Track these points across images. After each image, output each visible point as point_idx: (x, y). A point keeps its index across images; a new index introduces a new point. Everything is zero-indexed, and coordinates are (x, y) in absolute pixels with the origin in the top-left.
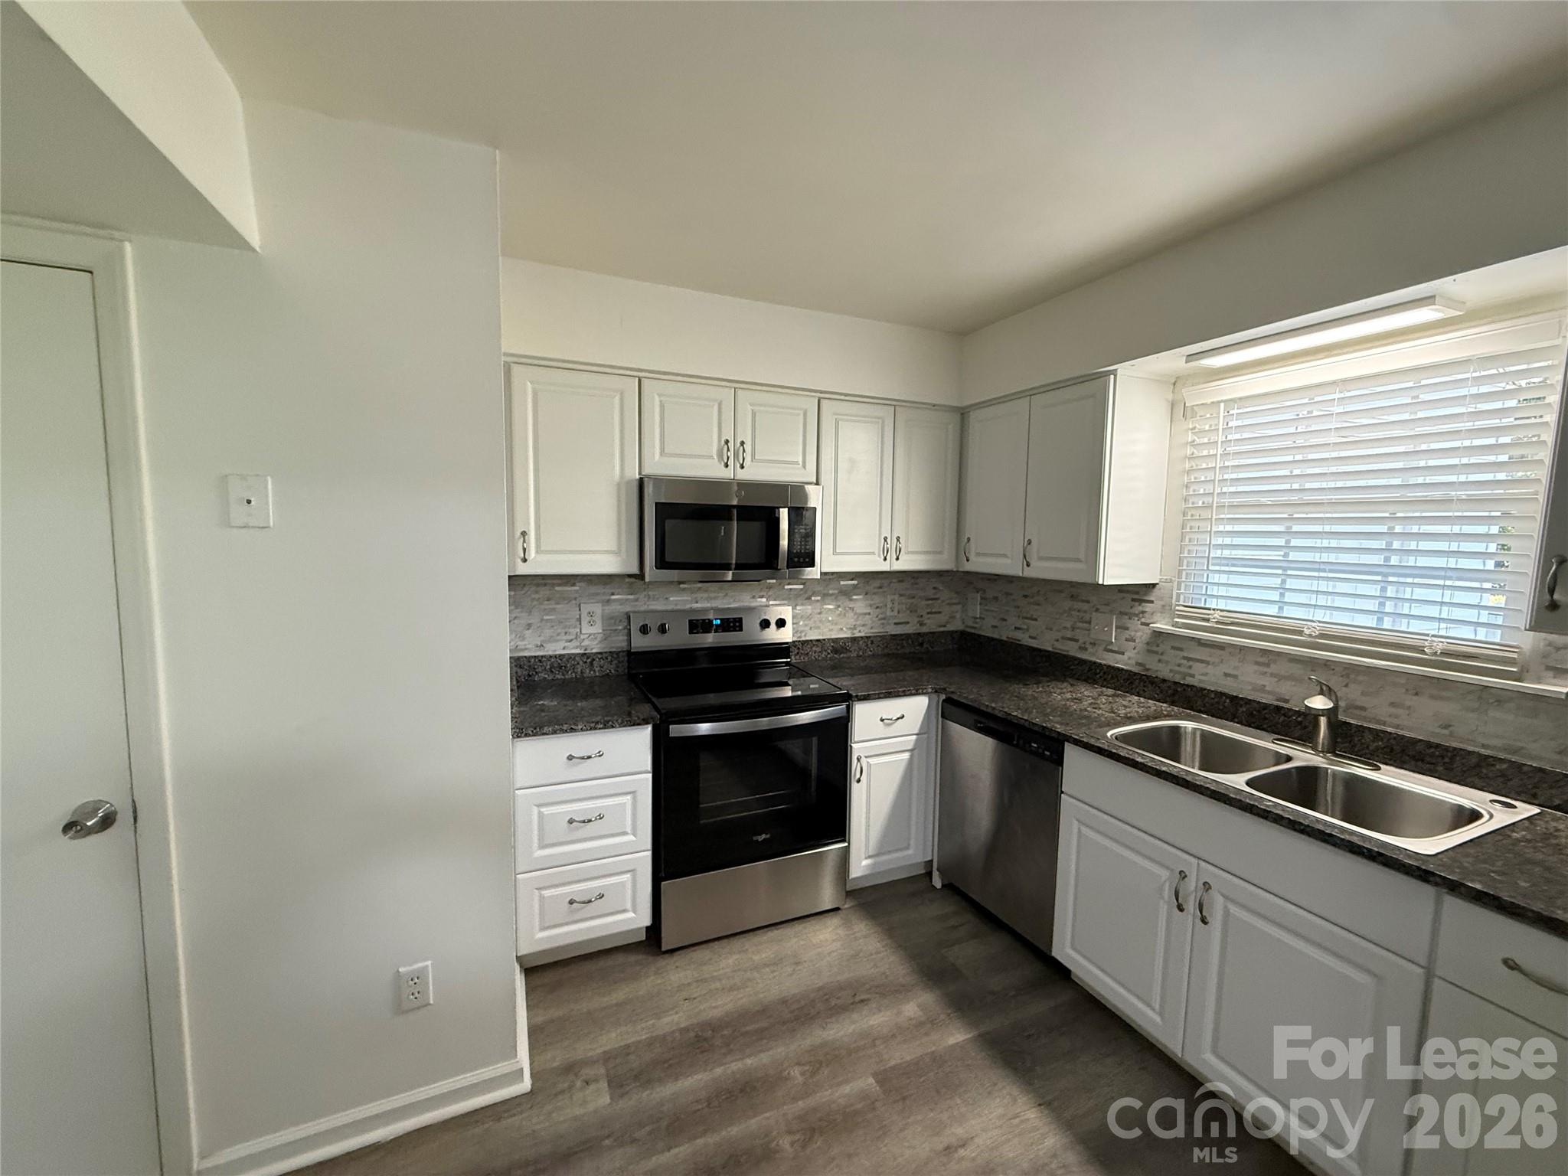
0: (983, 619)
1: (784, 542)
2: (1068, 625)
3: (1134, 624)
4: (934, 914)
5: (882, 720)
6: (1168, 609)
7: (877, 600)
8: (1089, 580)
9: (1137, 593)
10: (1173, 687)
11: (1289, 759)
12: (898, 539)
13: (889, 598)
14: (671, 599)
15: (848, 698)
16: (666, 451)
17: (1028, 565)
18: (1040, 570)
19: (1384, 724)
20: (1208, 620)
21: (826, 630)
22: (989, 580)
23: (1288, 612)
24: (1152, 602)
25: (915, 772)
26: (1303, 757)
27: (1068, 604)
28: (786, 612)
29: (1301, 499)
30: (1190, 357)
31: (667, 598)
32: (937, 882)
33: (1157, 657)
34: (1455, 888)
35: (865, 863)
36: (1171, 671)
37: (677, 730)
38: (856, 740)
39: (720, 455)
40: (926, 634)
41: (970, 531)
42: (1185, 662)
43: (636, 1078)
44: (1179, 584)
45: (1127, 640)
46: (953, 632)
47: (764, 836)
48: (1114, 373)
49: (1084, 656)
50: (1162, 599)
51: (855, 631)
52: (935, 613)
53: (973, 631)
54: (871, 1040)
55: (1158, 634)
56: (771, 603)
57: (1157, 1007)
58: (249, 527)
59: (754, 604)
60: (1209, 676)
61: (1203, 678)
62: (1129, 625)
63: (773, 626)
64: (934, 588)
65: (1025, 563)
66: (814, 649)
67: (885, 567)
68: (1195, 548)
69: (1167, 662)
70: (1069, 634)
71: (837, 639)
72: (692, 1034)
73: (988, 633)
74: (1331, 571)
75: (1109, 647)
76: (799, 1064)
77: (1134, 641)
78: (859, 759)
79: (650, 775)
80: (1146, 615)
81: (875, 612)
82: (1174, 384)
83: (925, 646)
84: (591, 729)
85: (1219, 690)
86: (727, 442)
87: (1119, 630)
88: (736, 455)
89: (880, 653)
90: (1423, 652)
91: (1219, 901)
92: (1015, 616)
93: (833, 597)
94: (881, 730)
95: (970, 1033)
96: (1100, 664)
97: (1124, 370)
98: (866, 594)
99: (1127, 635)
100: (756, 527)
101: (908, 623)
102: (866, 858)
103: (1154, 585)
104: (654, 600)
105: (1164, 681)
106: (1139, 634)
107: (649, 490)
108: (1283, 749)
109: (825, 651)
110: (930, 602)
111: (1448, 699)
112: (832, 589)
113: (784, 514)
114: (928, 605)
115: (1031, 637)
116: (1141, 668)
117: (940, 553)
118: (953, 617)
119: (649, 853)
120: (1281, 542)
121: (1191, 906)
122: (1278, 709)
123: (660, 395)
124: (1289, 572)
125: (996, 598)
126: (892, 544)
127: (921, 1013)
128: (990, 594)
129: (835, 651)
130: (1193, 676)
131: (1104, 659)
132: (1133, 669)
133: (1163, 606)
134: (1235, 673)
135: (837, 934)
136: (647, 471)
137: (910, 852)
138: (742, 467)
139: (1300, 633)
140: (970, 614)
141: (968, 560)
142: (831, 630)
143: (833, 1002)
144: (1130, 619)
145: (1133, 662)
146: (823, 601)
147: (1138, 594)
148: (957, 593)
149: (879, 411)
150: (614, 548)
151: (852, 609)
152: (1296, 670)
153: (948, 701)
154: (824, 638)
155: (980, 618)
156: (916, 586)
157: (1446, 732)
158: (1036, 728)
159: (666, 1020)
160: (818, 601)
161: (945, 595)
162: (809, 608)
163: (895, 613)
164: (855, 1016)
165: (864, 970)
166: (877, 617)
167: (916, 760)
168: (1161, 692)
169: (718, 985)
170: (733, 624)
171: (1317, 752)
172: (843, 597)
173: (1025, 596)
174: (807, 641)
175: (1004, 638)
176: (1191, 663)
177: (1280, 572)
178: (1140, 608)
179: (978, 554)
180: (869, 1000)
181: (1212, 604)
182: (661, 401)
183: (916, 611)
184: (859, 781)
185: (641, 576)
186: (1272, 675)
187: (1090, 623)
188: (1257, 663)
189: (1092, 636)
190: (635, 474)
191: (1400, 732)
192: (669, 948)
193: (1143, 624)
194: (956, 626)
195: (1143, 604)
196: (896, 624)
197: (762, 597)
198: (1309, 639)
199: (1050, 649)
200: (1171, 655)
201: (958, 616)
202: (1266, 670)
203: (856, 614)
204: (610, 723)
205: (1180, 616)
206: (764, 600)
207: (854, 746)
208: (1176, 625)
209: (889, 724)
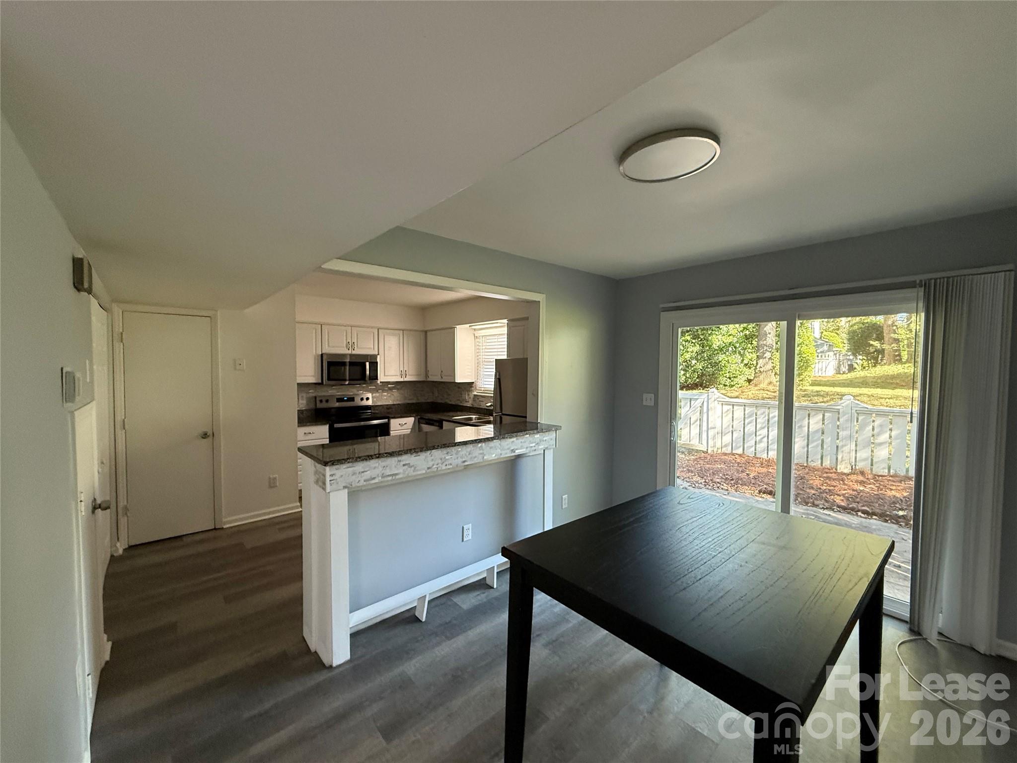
1: (368, 372)
2: (458, 396)
3: (470, 393)
5: (400, 424)
7: (402, 391)
8: (453, 381)
10: (477, 409)
12: (406, 371)
13: (406, 391)
14: (332, 391)
15: (389, 418)
16: (330, 346)
17: (442, 378)
18: (445, 379)
21: (383, 402)
22: (438, 384)
28: (370, 395)
30: (470, 326)
31: (329, 391)
33: (475, 402)
36: (477, 405)
37: (336, 426)
38: (392, 427)
39: (347, 347)
41: (428, 369)
46: (429, 402)
48: (456, 327)
49: (461, 404)
50: (475, 386)
51: (394, 402)
52: (422, 396)
53: (435, 401)
55: (475, 395)
56: (364, 392)
58: (240, 370)
59: (358, 393)
63: (365, 400)
64: (422, 387)
66: (380, 407)
67: (402, 380)
68: (480, 372)
70: (458, 398)
71: (388, 404)
73: (440, 401)
75: (466, 401)
77: (470, 398)
79: (328, 439)
80: (472, 390)
86: (349, 343)
88: (352, 346)
92: (446, 395)
93: (386, 390)
94: (400, 428)
96: (465, 406)
98: (397, 389)
99: (468, 397)
100: (358, 369)
101: (413, 399)
103: (473, 382)
104: (323, 392)
106: (471, 396)
107: (325, 357)
109: (384, 408)
110: (420, 391)
112: (385, 388)
113: (367, 364)
114: (420, 393)
115: (450, 401)
116: (472, 405)
117: (420, 375)
118: (430, 397)
123: (328, 330)
126: (403, 373)
129: (388, 409)
130: (481, 406)
136: (324, 352)
138: (354, 350)
140: (435, 396)
142: (386, 402)
144: (468, 392)
145: (470, 404)
146: (383, 392)
147: (470, 385)
148: (430, 389)
149: (397, 332)
150: (313, 374)
151: (393, 395)
153: (422, 418)
154: (383, 404)
156: (415, 387)
160: (381, 391)
161: (426, 389)
162: (378, 395)
163: (408, 396)
166: (402, 397)
168: (475, 411)
170: (352, 399)
172: (390, 390)
173: (448, 388)
174: (377, 405)
175: (444, 402)
176: (480, 402)
179: (431, 375)
182: (328, 332)
183: (415, 395)
185: (322, 383)
187: (462, 394)
189: (462, 398)
190: (320, 352)
193: (472, 393)
194: (431, 400)
195: (471, 388)
196: (409, 399)
199: (455, 404)
200: (477, 401)
205: (477, 390)
206: (362, 392)
207: (391, 432)
208: (477, 392)
209: (402, 426)
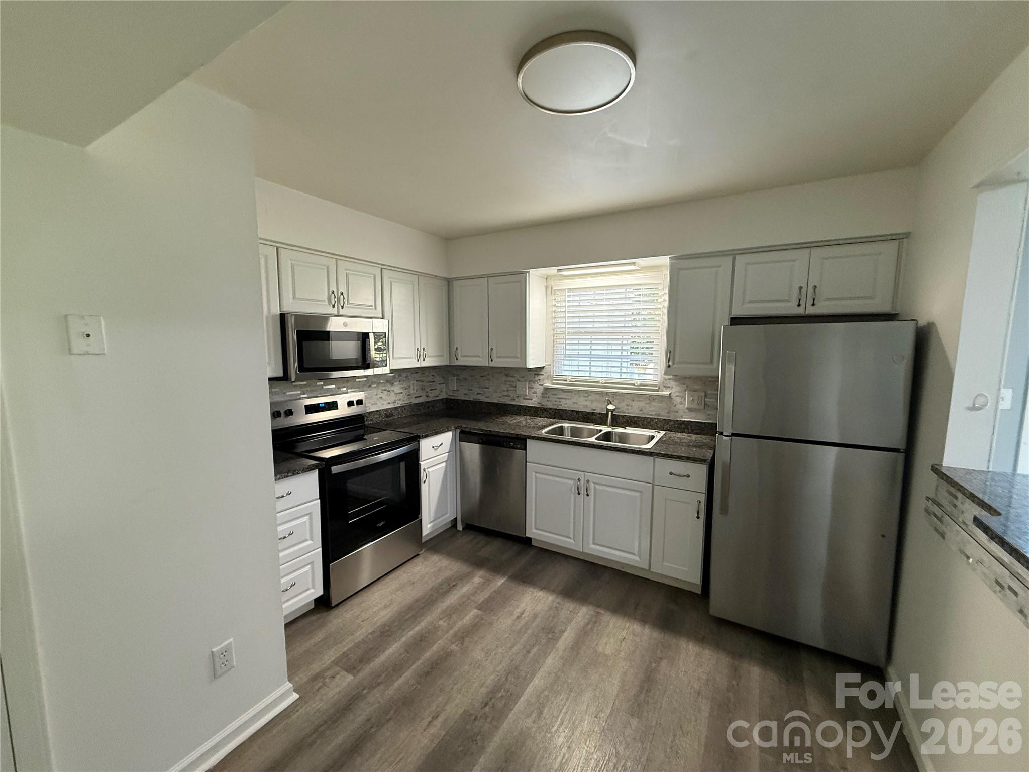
0: (458, 390)
1: (372, 353)
2: (505, 389)
3: (536, 385)
4: (465, 541)
5: (433, 447)
6: (550, 378)
7: (405, 385)
9: (536, 371)
10: (554, 411)
11: (601, 431)
12: (424, 349)
13: (412, 382)
14: (288, 393)
15: (418, 439)
16: (297, 296)
17: (492, 361)
18: (498, 363)
19: (625, 413)
20: (566, 381)
21: (380, 405)
22: (461, 369)
23: (593, 374)
24: (543, 375)
25: (448, 473)
26: (605, 429)
27: (504, 379)
28: (363, 395)
29: (593, 331)
30: (559, 271)
31: (284, 393)
32: (460, 527)
33: (547, 399)
34: (658, 455)
35: (429, 526)
36: (552, 404)
37: (336, 469)
38: (422, 460)
39: (329, 300)
40: (430, 401)
42: (557, 400)
43: (361, 661)
44: (553, 366)
45: (533, 393)
46: (442, 400)
47: (382, 523)
48: (528, 272)
50: (547, 373)
51: (395, 404)
52: (434, 389)
53: (453, 397)
54: (468, 597)
55: (547, 389)
56: (349, 390)
57: (572, 537)
58: (89, 354)
60: (567, 404)
61: (566, 405)
62: (533, 386)
63: (355, 404)
64: (433, 376)
65: (490, 359)
66: (375, 416)
67: (418, 365)
68: (558, 351)
69: (550, 401)
70: (506, 393)
71: (387, 409)
72: (378, 633)
73: (462, 397)
74: (606, 358)
75: (526, 397)
76: (441, 619)
77: (536, 393)
78: (424, 470)
79: (319, 501)
80: (541, 381)
81: (405, 392)
82: (546, 279)
83: (430, 408)
84: (285, 477)
85: (572, 409)
86: (333, 292)
87: (529, 389)
88: (339, 300)
89: (409, 414)
90: (635, 385)
91: (592, 485)
92: (477, 387)
93: (383, 385)
94: (433, 453)
95: (504, 578)
96: (523, 406)
97: (532, 271)
98: (400, 381)
99: (533, 390)
100: (354, 345)
101: (421, 396)
102: (429, 523)
103: (543, 367)
104: (276, 395)
105: (551, 409)
106: (538, 390)
107: (291, 323)
108: (599, 427)
109: (382, 416)
110: (431, 384)
111: (641, 401)
112: (382, 380)
113: (372, 336)
114: (430, 385)
115: (486, 397)
116: (540, 405)
117: (442, 356)
118: (442, 391)
119: (320, 549)
120: (588, 347)
121: (583, 491)
122: (593, 413)
123: (291, 260)
124: (592, 359)
125: (466, 379)
126: (421, 352)
127: (481, 579)
128: (461, 377)
130: (561, 405)
131: (524, 403)
132: (537, 406)
133: (548, 376)
134: (577, 401)
135: (425, 565)
136: (286, 309)
137: (448, 515)
138: (342, 307)
139: (599, 383)
140: (450, 388)
141: (457, 360)
142: (383, 404)
143: (441, 591)
144: (534, 383)
145: (536, 403)
146: (378, 387)
147: (538, 371)
148: (443, 378)
149: (409, 276)
151: (393, 391)
152: (597, 397)
153: (462, 432)
154: (380, 409)
155: (457, 390)
156: (424, 375)
157: (641, 412)
158: (514, 436)
159: (357, 634)
160: (375, 387)
161: (438, 379)
163: (415, 391)
164: (455, 592)
165: (448, 574)
166: (406, 394)
167: (448, 466)
168: (550, 414)
169: (376, 608)
170: (333, 405)
171: (609, 427)
172: (389, 384)
173: (482, 377)
174: (372, 412)
175: (472, 399)
176: (560, 400)
177: (589, 359)
178: (538, 378)
179: (462, 356)
180: (457, 584)
181: (566, 373)
182: (292, 264)
183: (424, 389)
184: (424, 482)
185: (284, 378)
186: (590, 400)
187: (516, 387)
188: (584, 396)
189: (517, 392)
190: (277, 310)
191: (630, 415)
192: (336, 603)
193: (540, 385)
194: (443, 396)
195: (539, 376)
196: (416, 397)
197: (344, 387)
198: (602, 385)
199: (497, 402)
200: (553, 398)
201: (444, 390)
202: (587, 398)
203: (395, 394)
204: (297, 472)
205: (555, 380)
207: (422, 463)
208: (554, 384)
209: (436, 450)
